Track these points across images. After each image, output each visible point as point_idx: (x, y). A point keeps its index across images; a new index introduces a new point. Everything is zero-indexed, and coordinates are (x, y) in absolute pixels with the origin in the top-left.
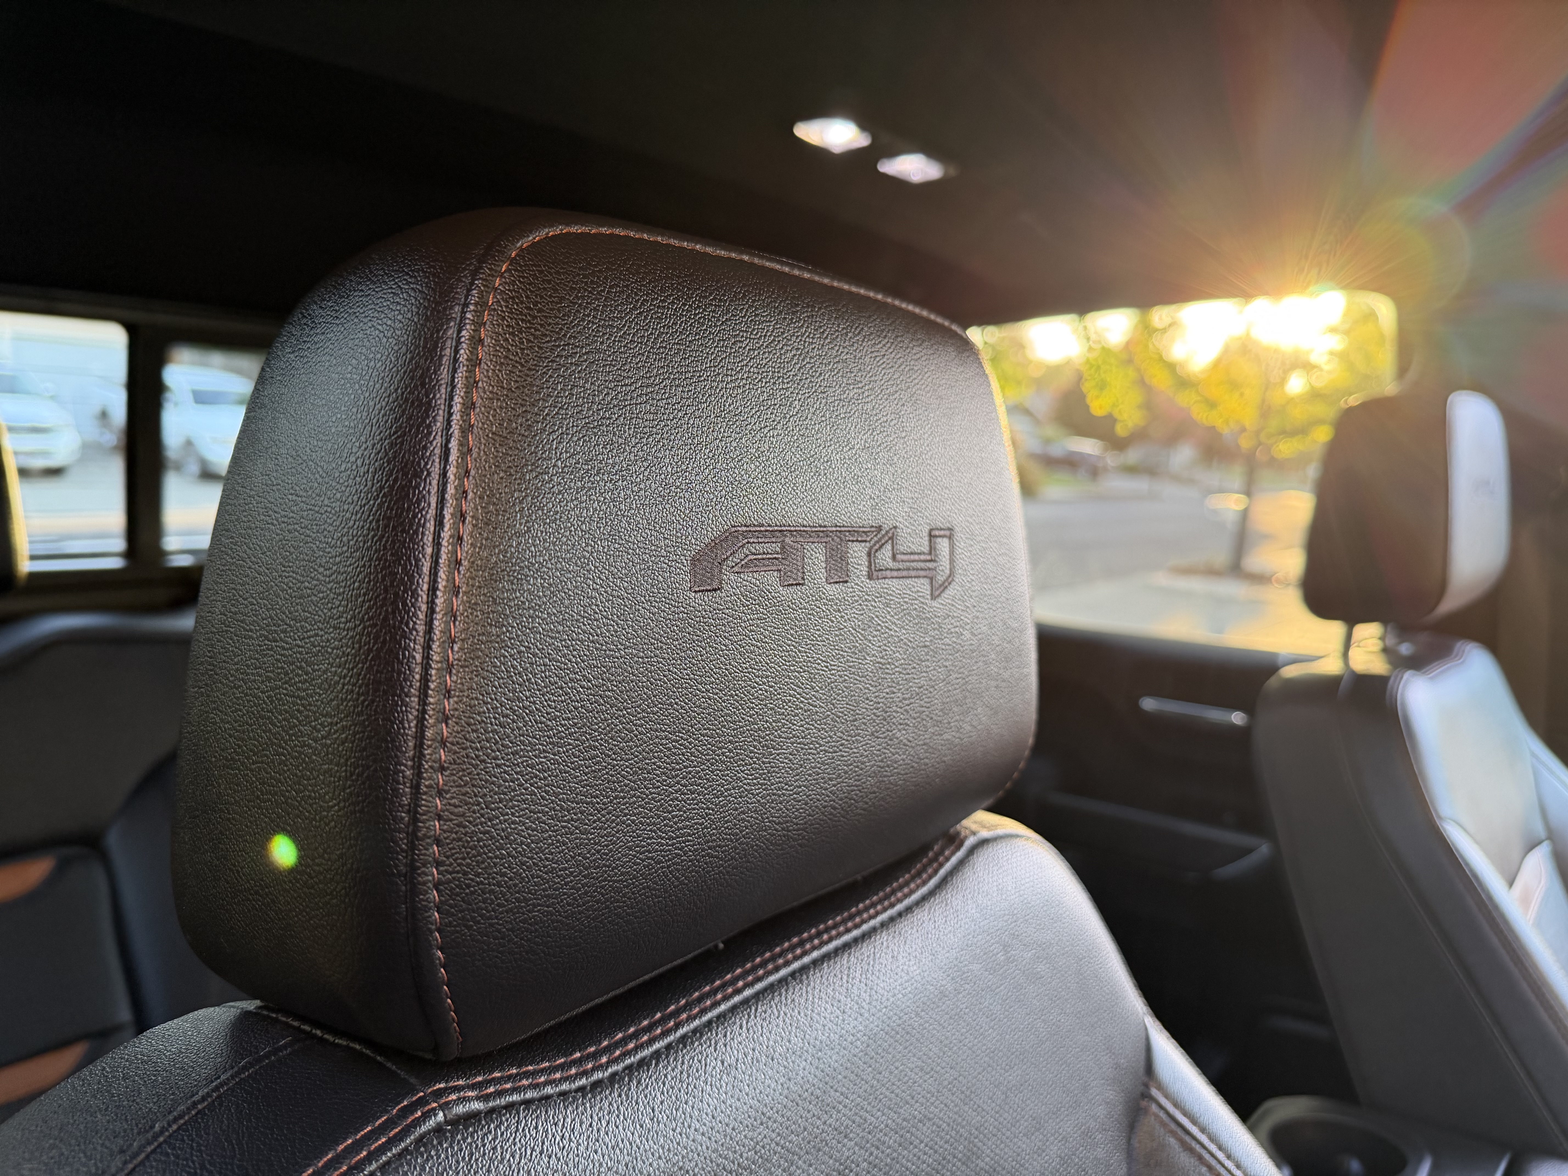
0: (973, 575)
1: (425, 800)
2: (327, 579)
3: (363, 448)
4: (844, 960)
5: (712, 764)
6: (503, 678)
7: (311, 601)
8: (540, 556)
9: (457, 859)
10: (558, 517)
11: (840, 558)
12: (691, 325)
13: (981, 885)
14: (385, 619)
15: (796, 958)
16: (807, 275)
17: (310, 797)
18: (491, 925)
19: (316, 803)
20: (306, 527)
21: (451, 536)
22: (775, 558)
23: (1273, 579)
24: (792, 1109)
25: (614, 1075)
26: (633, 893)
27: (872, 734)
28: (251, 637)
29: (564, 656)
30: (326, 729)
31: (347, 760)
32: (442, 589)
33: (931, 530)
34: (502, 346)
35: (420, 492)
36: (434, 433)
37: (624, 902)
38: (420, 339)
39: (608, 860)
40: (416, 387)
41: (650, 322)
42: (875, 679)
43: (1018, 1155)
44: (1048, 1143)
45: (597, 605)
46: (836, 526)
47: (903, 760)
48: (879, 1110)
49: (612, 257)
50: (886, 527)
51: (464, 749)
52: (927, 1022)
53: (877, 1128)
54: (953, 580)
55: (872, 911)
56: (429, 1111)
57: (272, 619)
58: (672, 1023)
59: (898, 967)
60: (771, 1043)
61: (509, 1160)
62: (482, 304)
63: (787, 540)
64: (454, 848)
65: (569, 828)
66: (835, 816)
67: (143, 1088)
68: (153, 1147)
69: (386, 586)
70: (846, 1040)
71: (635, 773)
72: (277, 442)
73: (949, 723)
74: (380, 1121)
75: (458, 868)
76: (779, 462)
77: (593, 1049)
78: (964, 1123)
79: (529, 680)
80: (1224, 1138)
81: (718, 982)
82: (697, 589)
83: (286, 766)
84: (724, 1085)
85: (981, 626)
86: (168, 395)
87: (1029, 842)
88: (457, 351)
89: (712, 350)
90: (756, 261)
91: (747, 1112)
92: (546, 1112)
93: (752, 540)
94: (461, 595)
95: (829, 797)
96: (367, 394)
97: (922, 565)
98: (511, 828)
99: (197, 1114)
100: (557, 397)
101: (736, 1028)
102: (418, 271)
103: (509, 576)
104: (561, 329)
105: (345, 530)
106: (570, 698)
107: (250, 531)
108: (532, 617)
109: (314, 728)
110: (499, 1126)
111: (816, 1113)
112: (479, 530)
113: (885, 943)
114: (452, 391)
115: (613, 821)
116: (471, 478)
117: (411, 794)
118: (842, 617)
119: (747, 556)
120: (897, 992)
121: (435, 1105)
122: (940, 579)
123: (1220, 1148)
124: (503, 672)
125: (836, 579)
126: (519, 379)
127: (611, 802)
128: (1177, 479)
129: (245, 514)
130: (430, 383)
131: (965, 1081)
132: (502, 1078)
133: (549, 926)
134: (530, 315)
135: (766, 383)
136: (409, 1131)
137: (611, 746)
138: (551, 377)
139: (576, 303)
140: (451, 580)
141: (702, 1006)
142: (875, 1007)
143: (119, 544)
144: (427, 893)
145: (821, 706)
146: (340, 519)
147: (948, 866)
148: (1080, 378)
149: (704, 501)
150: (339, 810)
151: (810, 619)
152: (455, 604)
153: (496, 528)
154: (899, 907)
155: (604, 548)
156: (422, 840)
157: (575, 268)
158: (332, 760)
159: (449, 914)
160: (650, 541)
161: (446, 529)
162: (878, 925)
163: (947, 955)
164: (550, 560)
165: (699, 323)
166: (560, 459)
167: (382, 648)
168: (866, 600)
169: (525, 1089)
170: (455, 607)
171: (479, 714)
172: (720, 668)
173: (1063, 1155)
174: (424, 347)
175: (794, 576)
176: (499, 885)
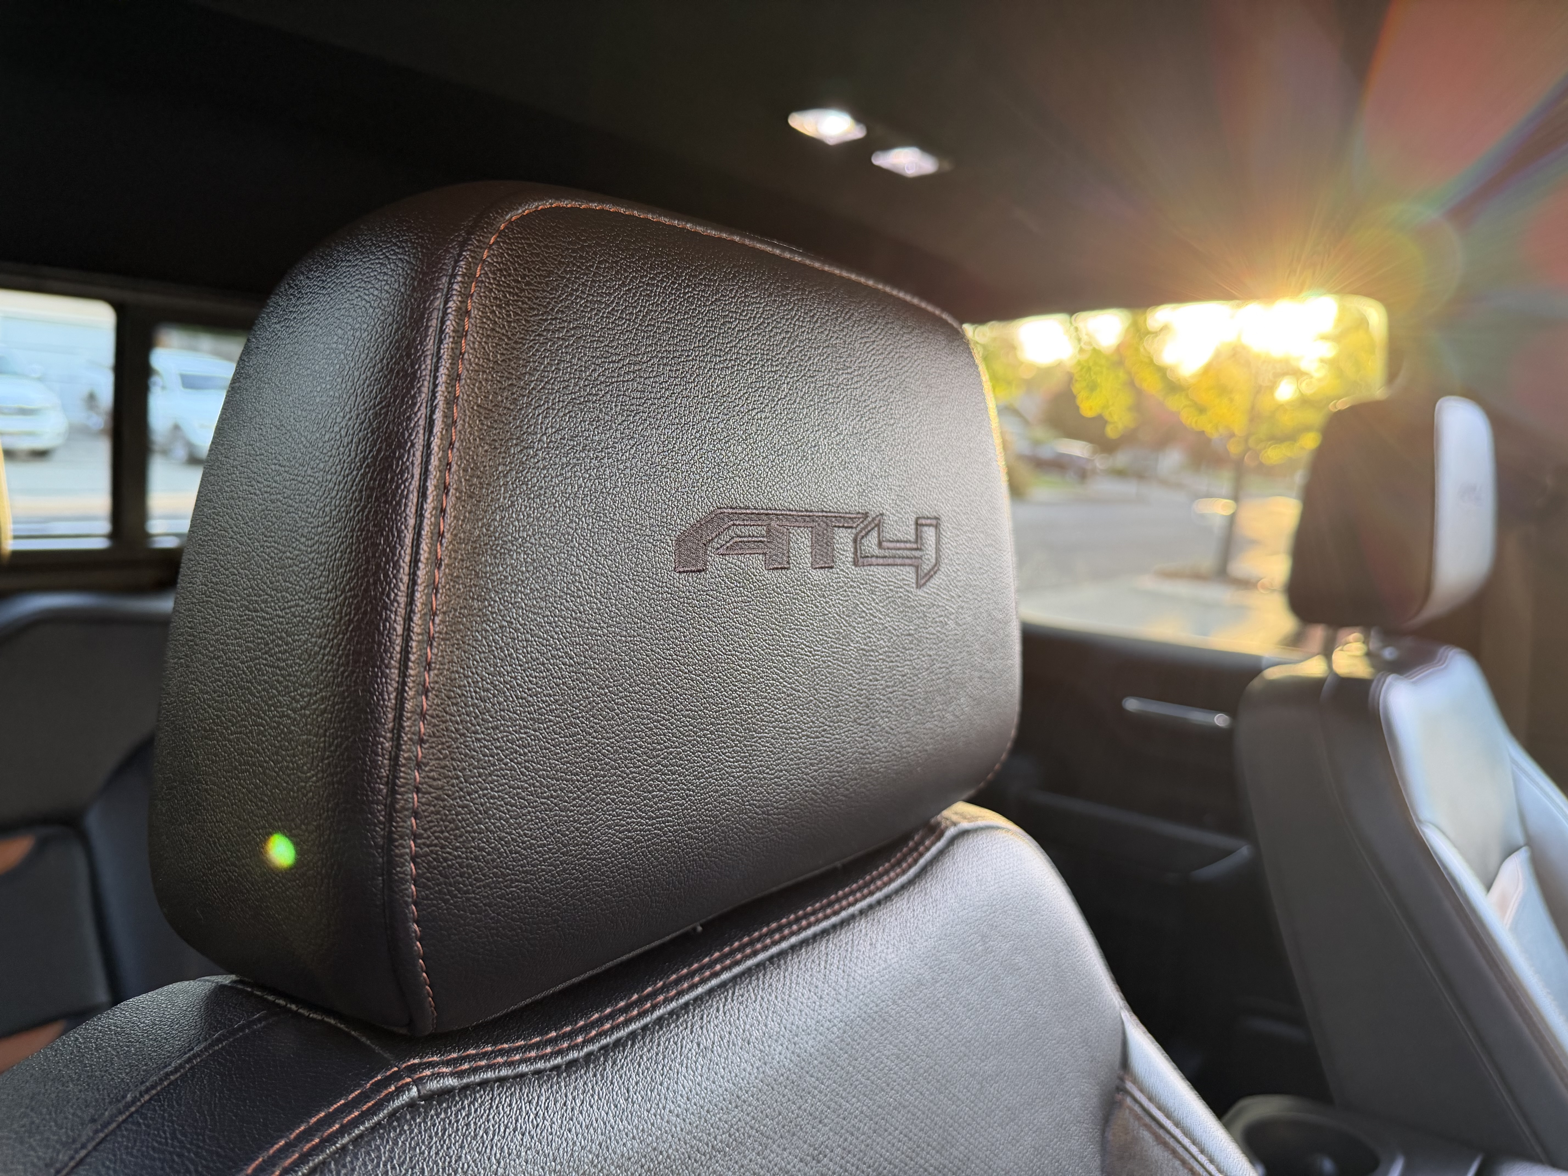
0: (959, 565)
1: (404, 772)
2: (309, 550)
3: (347, 418)
4: (822, 946)
5: (693, 746)
6: (484, 652)
7: (293, 571)
8: (523, 531)
9: (435, 832)
10: (542, 492)
11: (826, 543)
12: (680, 304)
13: (960, 875)
14: (367, 590)
15: (775, 943)
16: (798, 259)
17: (287, 767)
18: (468, 900)
19: (294, 774)
20: (289, 497)
21: (434, 508)
22: (761, 541)
23: (1259, 584)
24: (768, 1093)
25: (589, 1055)
26: (612, 872)
27: (855, 721)
28: (231, 607)
29: (546, 632)
30: (306, 699)
31: (326, 731)
32: (424, 561)
33: (917, 519)
34: (488, 318)
35: (403, 463)
36: (419, 404)
37: (603, 880)
38: (406, 310)
39: (588, 838)
40: (401, 356)
41: (639, 299)
42: (858, 666)
43: (993, 1145)
44: (1023, 1134)
45: (581, 583)
46: (823, 511)
47: (885, 748)
48: (854, 1097)
49: (602, 233)
50: (872, 514)
51: (444, 722)
52: (904, 1010)
53: (851, 1114)
54: (938, 569)
55: (851, 899)
56: (403, 1086)
57: (253, 589)
58: (649, 1005)
59: (876, 954)
60: (748, 1026)
61: (482, 1136)
62: (470, 275)
63: (773, 523)
64: (432, 821)
65: (548, 805)
66: (816, 801)
67: (116, 1059)
68: (124, 1117)
69: (368, 558)
70: (822, 1026)
71: (616, 751)
72: (262, 412)
73: (932, 712)
74: (353, 1095)
75: (436, 841)
76: (766, 445)
77: (568, 1029)
78: (940, 1111)
79: (510, 655)
80: (1198, 1133)
81: (696, 966)
82: (682, 570)
83: (265, 736)
84: (700, 1067)
85: (966, 616)
86: (155, 380)
87: (1010, 834)
88: (443, 322)
89: (701, 330)
90: (747, 242)
91: (722, 1095)
92: (521, 1090)
93: (738, 523)
94: (443, 567)
95: (810, 782)
96: (353, 364)
97: (908, 553)
98: (490, 803)
99: (169, 1085)
100: (543, 371)
101: (713, 1011)
102: (406, 241)
103: (492, 550)
104: (549, 303)
105: (328, 500)
106: (551, 674)
107: (232, 502)
108: (515, 592)
109: (294, 698)
110: (472, 1103)
111: (791, 1098)
112: (463, 503)
113: (863, 931)
114: (437, 362)
115: (593, 799)
116: (455, 450)
117: (390, 766)
118: (827, 602)
119: (733, 538)
120: (874, 979)
121: (408, 1080)
122: (926, 568)
123: (1194, 1142)
124: (484, 646)
125: (822, 564)
126: (505, 352)
127: (591, 780)
128: (1164, 483)
129: (228, 484)
130: (415, 354)
131: (940, 1070)
132: (476, 1055)
133: (527, 902)
134: (518, 288)
135: (755, 365)
136: (382, 1105)
137: (592, 724)
138: (537, 350)
139: (565, 277)
140: (433, 552)
141: (679, 988)
142: (853, 993)
143: (104, 526)
144: (404, 865)
145: (803, 691)
146: (323, 489)
147: (928, 856)
148: (1070, 379)
149: (690, 482)
150: (317, 781)
151: (795, 603)
152: (437, 577)
153: (480, 501)
154: (878, 895)
155: (588, 525)
156: (400, 812)
157: (564, 242)
158: (310, 731)
159: (425, 886)
160: (635, 520)
161: (429, 501)
162: (856, 912)
163: (924, 944)
164: (534, 535)
165: (688, 302)
166: (545, 434)
167: (363, 619)
168: (851, 586)
169: (500, 1066)
170: (437, 580)
171: (460, 687)
172: (703, 650)
173: (1037, 1146)
174: (411, 317)
175: (779, 560)
176: (476, 859)
